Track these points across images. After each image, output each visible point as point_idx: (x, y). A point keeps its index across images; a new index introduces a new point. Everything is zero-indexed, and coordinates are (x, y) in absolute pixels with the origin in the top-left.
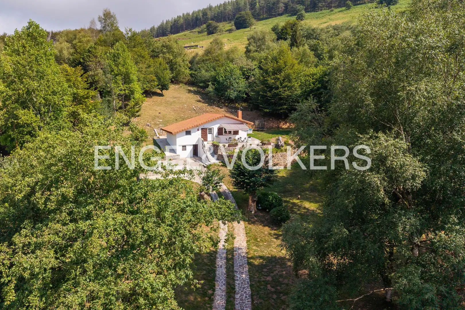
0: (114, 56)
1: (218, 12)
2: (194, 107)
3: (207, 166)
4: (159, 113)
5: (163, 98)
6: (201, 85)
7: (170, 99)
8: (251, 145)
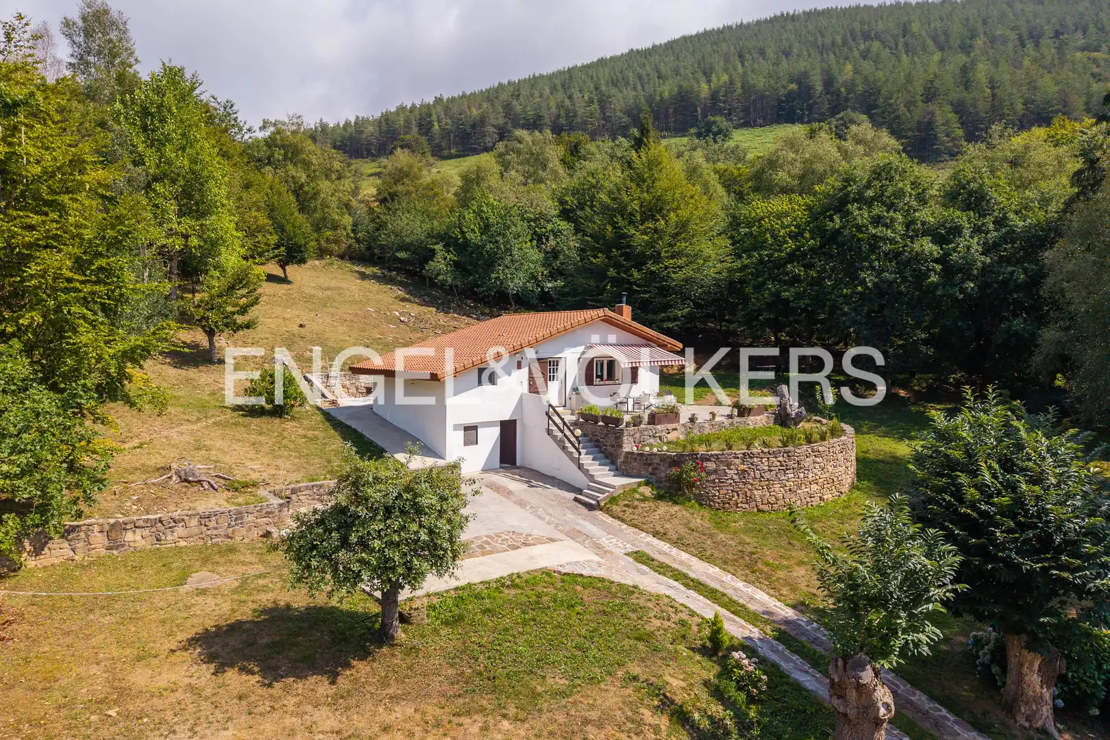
0: (145, 112)
1: (343, 137)
2: (397, 313)
3: (603, 504)
4: (301, 326)
5: (289, 286)
6: (402, 255)
7: (313, 292)
8: (713, 415)
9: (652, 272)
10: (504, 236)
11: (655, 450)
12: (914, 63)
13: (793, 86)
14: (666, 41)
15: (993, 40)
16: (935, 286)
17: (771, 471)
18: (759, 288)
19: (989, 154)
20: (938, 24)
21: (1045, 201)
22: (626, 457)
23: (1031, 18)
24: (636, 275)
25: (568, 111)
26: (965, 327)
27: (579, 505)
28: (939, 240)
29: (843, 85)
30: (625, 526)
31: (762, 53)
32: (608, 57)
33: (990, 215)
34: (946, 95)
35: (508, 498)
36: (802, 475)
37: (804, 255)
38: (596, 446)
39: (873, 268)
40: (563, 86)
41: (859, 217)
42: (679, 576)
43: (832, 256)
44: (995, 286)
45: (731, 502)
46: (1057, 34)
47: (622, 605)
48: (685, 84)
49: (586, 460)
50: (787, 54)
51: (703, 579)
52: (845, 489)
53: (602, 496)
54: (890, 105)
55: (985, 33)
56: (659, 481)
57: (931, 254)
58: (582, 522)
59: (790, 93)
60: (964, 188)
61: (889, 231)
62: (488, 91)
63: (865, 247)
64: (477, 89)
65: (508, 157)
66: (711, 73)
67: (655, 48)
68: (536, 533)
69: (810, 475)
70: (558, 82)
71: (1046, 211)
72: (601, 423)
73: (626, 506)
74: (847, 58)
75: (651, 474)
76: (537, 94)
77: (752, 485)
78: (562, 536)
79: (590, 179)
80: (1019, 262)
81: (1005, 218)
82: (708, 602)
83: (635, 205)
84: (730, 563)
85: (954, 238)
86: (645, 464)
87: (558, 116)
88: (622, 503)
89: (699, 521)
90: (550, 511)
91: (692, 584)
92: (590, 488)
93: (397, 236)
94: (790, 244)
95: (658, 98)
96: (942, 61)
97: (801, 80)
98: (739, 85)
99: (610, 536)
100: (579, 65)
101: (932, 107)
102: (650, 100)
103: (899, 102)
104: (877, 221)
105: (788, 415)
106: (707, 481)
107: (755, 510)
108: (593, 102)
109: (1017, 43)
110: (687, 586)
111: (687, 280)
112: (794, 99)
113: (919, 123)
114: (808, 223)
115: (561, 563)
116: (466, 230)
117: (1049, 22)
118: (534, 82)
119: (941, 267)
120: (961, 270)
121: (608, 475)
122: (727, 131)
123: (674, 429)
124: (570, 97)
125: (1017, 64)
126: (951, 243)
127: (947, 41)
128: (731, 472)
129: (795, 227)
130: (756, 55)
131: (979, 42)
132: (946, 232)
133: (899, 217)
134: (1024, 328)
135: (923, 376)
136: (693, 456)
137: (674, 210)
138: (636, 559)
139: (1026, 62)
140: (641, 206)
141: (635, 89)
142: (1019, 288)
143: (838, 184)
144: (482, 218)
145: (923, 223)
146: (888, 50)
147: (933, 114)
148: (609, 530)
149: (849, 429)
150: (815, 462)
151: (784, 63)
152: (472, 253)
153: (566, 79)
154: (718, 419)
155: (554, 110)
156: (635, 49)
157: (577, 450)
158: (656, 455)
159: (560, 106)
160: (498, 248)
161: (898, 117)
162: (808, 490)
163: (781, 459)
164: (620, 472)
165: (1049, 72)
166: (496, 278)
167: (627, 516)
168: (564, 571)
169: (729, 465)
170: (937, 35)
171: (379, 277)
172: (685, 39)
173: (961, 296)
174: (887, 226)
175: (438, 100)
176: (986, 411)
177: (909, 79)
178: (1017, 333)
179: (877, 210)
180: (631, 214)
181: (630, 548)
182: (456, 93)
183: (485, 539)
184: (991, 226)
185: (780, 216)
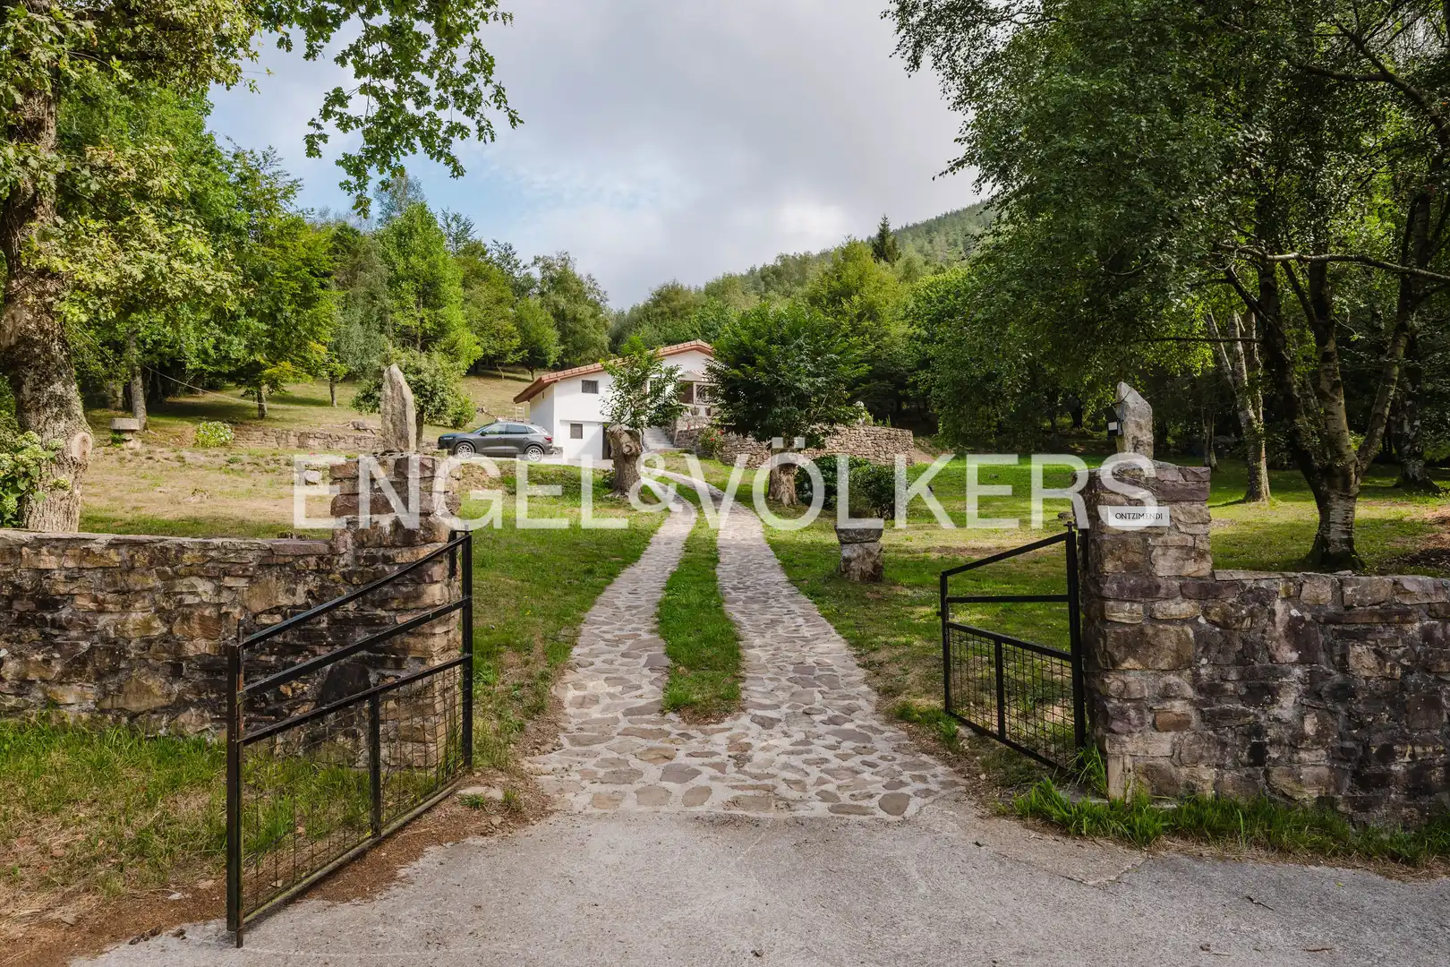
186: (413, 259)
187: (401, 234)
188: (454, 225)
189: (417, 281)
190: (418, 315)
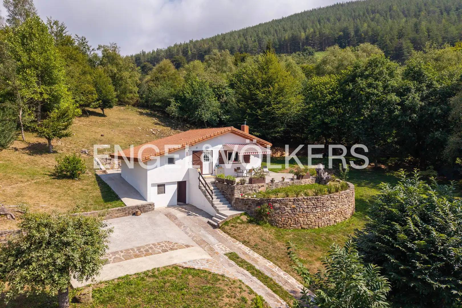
1: (151, 57)
2: (152, 130)
3: (221, 225)
4: (102, 135)
5: (104, 118)
6: (157, 104)
7: (114, 120)
8: (283, 179)
9: (267, 111)
10: (201, 95)
11: (250, 197)
12: (394, 22)
13: (341, 33)
14: (288, 16)
15: (429, 12)
16: (397, 116)
17: (309, 208)
18: (314, 117)
19: (424, 55)
20: (405, 6)
21: (451, 76)
22: (236, 200)
23: (446, 2)
24: (260, 112)
25: (245, 45)
26: (412, 135)
27: (209, 225)
28: (400, 94)
29: (363, 32)
30: (229, 237)
31: (328, 20)
32: (264, 23)
33: (424, 82)
34: (408, 35)
35: (173, 221)
36: (325, 210)
37: (336, 102)
38: (223, 195)
39: (368, 108)
40: (243, 35)
41: (361, 84)
42: (250, 268)
43: (349, 103)
44: (427, 116)
45: (288, 224)
46: (457, 9)
47: (210, 288)
48: (295, 33)
49: (216, 201)
50: (339, 20)
51: (263, 270)
52: (348, 216)
53: (220, 221)
54: (383, 40)
55: (425, 10)
56: (251, 213)
57: (396, 101)
58: (207, 235)
59: (340, 36)
60: (412, 70)
61: (375, 90)
62: (213, 38)
63: (364, 98)
64: (208, 37)
65: (209, 62)
66: (306, 28)
67: (283, 19)
68: (181, 242)
69: (329, 210)
70: (241, 33)
71: (452, 81)
72: (225, 183)
73: (232, 226)
74: (364, 21)
75: (248, 209)
76: (232, 38)
77: (298, 215)
78: (194, 243)
79: (243, 70)
80: (438, 104)
81: (432, 84)
82: (262, 284)
83: (259, 81)
84: (279, 259)
85: (407, 93)
86: (244, 204)
87: (241, 47)
88: (230, 225)
89: (268, 235)
90: (193, 229)
91: (255, 272)
92: (216, 217)
93: (156, 96)
94: (329, 97)
95: (283, 39)
96: (406, 21)
97: (345, 30)
98: (318, 33)
99: (220, 243)
100: (251, 26)
101: (401, 41)
102: (280, 40)
103: (387, 39)
104: (370, 85)
105: (322, 178)
106: (275, 213)
107: (300, 228)
108: (255, 41)
109: (439, 13)
110: (252, 274)
111: (283, 114)
112: (342, 38)
113: (396, 47)
114: (337, 87)
115: (185, 261)
116: (185, 92)
117: (453, 5)
118: (232, 34)
119: (400, 107)
120: (410, 108)
121: (226, 210)
122: (313, 52)
123: (262, 186)
124: (246, 39)
125: (439, 22)
126: (406, 95)
127: (409, 13)
128: (288, 209)
129: (331, 89)
130: (326, 21)
131: (423, 13)
132: (403, 91)
133: (380, 83)
134: (441, 136)
135: (393, 158)
136: (268, 200)
137: (277, 83)
138: (230, 258)
139: (444, 21)
140: (262, 81)
141: (274, 36)
142: (438, 116)
143: (352, 69)
144: (193, 87)
145: (392, 87)
146: (382, 17)
147: (402, 43)
148: (221, 240)
149: (352, 185)
150: (332, 203)
151: (338, 24)
152: (187, 102)
153: (245, 33)
154: (286, 180)
155: (239, 45)
156: (275, 19)
157: (211, 196)
158: (250, 199)
159: (242, 43)
160: (198, 100)
161: (386, 45)
162: (328, 217)
163: (313, 202)
164: (233, 208)
165: (454, 25)
166: (197, 114)
167: (232, 232)
168: (185, 266)
169: (286, 205)
170: (404, 11)
171: (149, 114)
172: (296, 15)
173: (410, 121)
174: (374, 88)
175: (191, 42)
176: (413, 184)
177: (391, 29)
178: (437, 138)
179: (370, 80)
180: (258, 84)
181: (228, 251)
182: (199, 39)
183: (151, 246)
184: (425, 88)
185: (325, 84)
186: (33, 54)
187: (24, 37)
188: (55, 27)
189: (37, 68)
190: (39, 90)
